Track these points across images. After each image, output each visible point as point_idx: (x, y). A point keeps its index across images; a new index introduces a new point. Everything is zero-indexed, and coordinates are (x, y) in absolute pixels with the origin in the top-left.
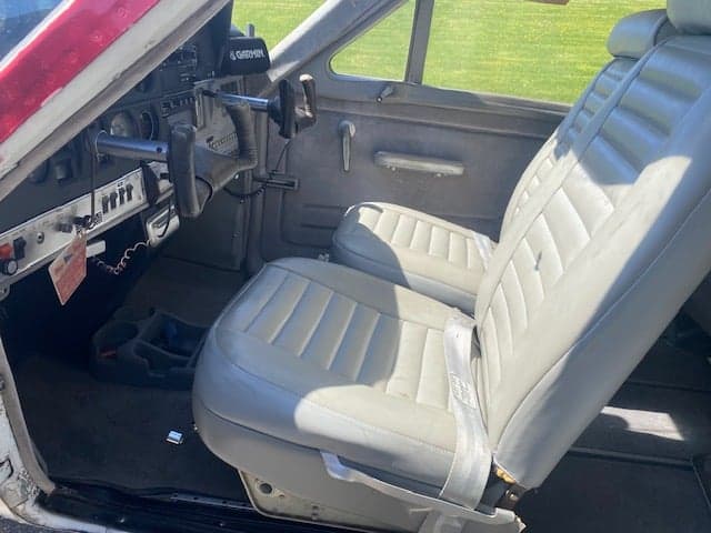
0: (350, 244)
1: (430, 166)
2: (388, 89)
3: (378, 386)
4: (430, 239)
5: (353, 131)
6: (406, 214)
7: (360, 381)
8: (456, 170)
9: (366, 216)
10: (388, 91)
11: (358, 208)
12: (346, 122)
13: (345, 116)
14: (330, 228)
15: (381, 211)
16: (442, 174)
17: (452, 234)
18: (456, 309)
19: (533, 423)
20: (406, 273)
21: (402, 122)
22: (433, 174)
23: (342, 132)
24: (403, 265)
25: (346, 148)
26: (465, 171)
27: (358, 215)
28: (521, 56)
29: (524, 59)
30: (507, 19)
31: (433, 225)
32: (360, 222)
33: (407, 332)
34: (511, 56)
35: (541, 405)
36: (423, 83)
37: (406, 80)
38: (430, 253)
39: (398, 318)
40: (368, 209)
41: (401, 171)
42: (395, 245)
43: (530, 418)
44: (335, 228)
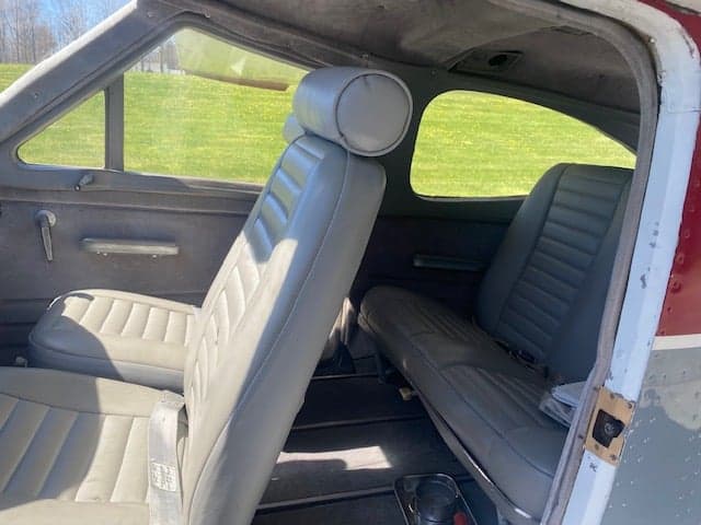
0: (49, 339)
1: (143, 249)
2: (86, 177)
3: (65, 497)
4: (146, 321)
5: (52, 220)
6: (120, 299)
7: (43, 495)
8: (171, 250)
9: (72, 307)
10: (86, 179)
11: (65, 299)
12: (44, 212)
13: (41, 206)
14: (28, 324)
15: (91, 298)
16: (158, 255)
17: (171, 313)
18: (166, 391)
19: (213, 494)
20: (115, 363)
21: (106, 208)
22: (149, 256)
23: (39, 222)
24: (111, 354)
25: (47, 239)
26: (180, 251)
27: (63, 307)
28: (259, 133)
29: (262, 136)
30: (242, 99)
31: (152, 306)
32: (65, 313)
33: (108, 427)
34: (251, 133)
35: (216, 475)
36: (125, 170)
37: (106, 167)
38: (144, 337)
39: (99, 413)
40: (76, 298)
41: (113, 255)
42: (102, 335)
43: (209, 491)
44: (35, 323)
